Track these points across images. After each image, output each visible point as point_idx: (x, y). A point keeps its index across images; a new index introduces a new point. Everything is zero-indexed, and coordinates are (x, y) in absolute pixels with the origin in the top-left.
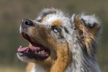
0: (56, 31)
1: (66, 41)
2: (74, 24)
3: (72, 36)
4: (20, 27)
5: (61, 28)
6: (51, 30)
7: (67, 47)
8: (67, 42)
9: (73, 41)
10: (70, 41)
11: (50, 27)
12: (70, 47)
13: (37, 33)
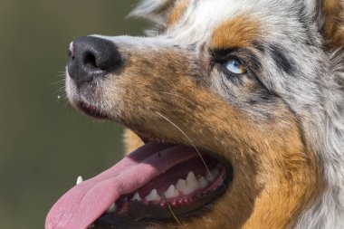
0: (237, 71)
1: (289, 108)
2: (313, 27)
3: (314, 86)
4: (65, 77)
5: (256, 51)
6: (212, 66)
7: (296, 135)
8: (293, 112)
9: (320, 107)
10: (307, 107)
11: (207, 56)
12: (311, 134)
13: (148, 99)
